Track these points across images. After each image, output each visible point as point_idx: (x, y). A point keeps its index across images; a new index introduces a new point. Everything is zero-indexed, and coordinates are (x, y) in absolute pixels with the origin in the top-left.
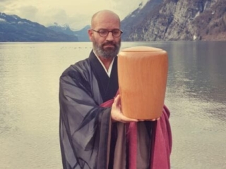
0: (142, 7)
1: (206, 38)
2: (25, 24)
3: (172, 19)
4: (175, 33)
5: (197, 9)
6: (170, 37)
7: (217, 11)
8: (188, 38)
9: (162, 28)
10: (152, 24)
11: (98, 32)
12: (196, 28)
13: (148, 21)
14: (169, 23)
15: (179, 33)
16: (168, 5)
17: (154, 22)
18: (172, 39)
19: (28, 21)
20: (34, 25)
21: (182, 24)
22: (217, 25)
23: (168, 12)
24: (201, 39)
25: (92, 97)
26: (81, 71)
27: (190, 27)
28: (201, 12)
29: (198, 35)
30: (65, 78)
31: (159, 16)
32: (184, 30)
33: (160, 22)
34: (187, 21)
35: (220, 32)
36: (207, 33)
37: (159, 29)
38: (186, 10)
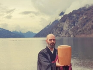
0: (51, 24)
1: (77, 36)
2: (2, 30)
3: (63, 29)
4: (64, 34)
5: (72, 25)
6: (62, 36)
7: (80, 25)
8: (69, 36)
9: (59, 32)
10: (55, 30)
11: (49, 40)
12: (72, 32)
13: (53, 30)
14: (62, 30)
15: (65, 34)
16: (61, 23)
17: (56, 30)
18: (63, 37)
19: (4, 29)
20: (6, 31)
21: (67, 31)
22: (81, 31)
23: (61, 26)
24: (74, 37)
25: (48, 60)
26: (45, 52)
27: (70, 32)
28: (74, 26)
29: (73, 35)
30: (40, 55)
31: (57, 28)
32: (68, 33)
33: (58, 30)
34: (69, 30)
35: (82, 34)
36: (77, 34)
37: (57, 32)
38: (68, 25)
